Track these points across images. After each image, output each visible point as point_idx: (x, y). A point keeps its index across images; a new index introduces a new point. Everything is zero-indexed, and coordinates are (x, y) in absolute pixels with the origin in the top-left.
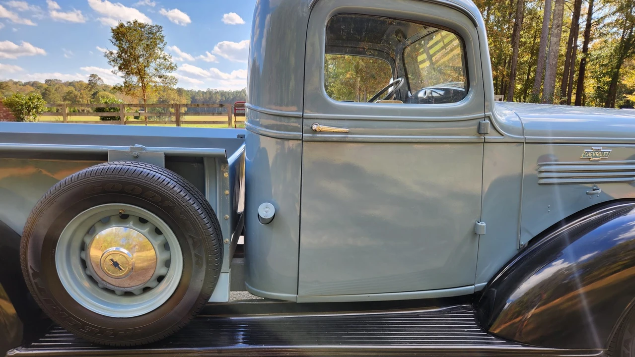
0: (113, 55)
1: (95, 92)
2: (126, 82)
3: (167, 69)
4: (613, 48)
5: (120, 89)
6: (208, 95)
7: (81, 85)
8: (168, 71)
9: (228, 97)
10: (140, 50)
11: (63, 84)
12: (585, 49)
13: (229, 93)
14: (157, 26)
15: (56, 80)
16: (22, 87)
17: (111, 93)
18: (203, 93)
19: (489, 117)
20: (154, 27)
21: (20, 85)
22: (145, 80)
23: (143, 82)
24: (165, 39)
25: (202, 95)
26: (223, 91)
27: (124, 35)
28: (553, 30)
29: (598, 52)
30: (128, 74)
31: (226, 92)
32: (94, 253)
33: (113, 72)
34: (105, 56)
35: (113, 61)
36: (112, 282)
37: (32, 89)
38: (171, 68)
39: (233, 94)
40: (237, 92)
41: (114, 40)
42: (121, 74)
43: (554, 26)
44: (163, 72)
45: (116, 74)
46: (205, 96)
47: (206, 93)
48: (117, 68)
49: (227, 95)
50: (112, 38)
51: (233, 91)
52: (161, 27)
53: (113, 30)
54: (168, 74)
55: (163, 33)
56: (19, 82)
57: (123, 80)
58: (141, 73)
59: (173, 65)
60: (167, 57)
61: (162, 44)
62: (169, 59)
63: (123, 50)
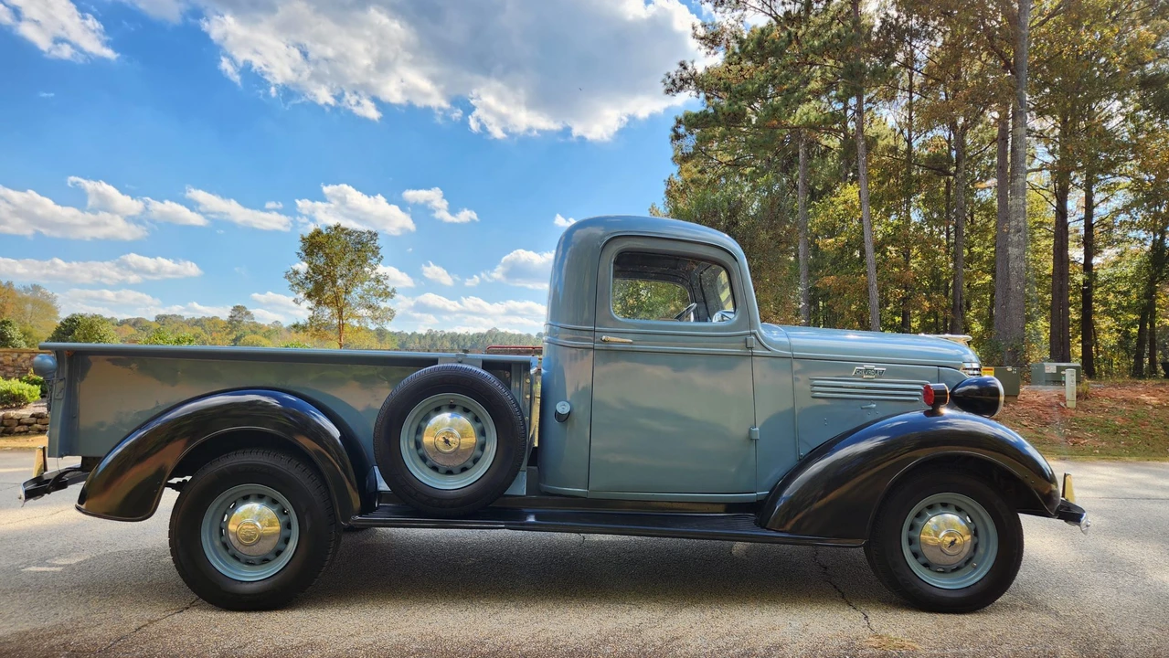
0: (298, 276)
1: (239, 335)
2: (313, 317)
3: (380, 296)
4: (1134, 264)
5: (304, 328)
6: (428, 341)
7: (215, 325)
8: (381, 299)
9: (462, 343)
10: (341, 269)
11: (185, 322)
12: (1087, 266)
13: (465, 337)
14: (370, 233)
15: (175, 316)
16: (116, 327)
17: (265, 337)
18: (421, 337)
19: (754, 334)
20: (364, 233)
21: (113, 324)
22: (344, 314)
23: (340, 317)
24: (382, 252)
25: (417, 341)
26: (456, 333)
27: (320, 246)
28: (1011, 236)
29: (1110, 271)
30: (319, 303)
31: (459, 336)
32: (427, 439)
33: (295, 301)
34: (286, 277)
35: (298, 284)
36: (440, 461)
37: (132, 331)
38: (388, 294)
39: (472, 338)
40: (479, 336)
41: (304, 254)
42: (308, 303)
43: (1012, 231)
44: (373, 300)
45: (299, 304)
46: (423, 341)
47: (425, 337)
48: (301, 295)
49: (461, 339)
50: (300, 251)
51: (471, 334)
52: (376, 235)
53: (303, 239)
54: (383, 305)
55: (378, 243)
56: (112, 318)
57: (311, 313)
58: (338, 303)
59: (389, 290)
60: (381, 279)
61: (376, 259)
62: (384, 282)
63: (315, 269)
